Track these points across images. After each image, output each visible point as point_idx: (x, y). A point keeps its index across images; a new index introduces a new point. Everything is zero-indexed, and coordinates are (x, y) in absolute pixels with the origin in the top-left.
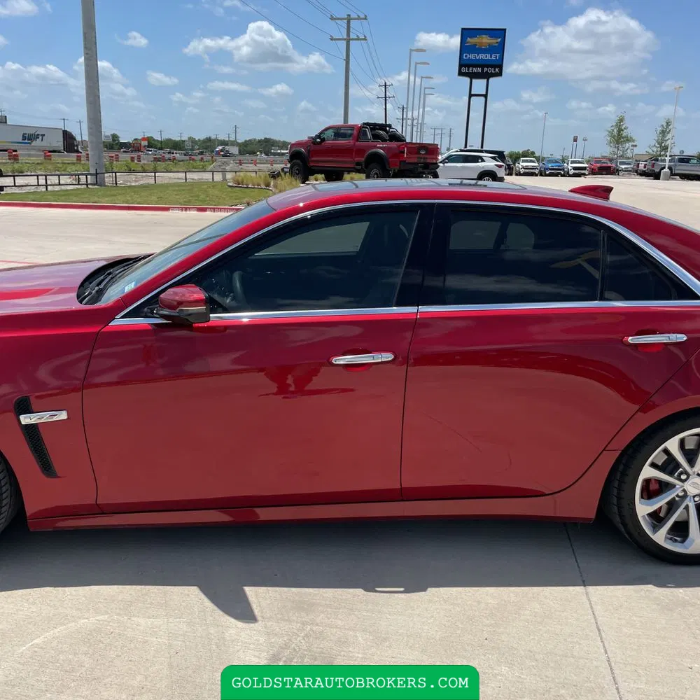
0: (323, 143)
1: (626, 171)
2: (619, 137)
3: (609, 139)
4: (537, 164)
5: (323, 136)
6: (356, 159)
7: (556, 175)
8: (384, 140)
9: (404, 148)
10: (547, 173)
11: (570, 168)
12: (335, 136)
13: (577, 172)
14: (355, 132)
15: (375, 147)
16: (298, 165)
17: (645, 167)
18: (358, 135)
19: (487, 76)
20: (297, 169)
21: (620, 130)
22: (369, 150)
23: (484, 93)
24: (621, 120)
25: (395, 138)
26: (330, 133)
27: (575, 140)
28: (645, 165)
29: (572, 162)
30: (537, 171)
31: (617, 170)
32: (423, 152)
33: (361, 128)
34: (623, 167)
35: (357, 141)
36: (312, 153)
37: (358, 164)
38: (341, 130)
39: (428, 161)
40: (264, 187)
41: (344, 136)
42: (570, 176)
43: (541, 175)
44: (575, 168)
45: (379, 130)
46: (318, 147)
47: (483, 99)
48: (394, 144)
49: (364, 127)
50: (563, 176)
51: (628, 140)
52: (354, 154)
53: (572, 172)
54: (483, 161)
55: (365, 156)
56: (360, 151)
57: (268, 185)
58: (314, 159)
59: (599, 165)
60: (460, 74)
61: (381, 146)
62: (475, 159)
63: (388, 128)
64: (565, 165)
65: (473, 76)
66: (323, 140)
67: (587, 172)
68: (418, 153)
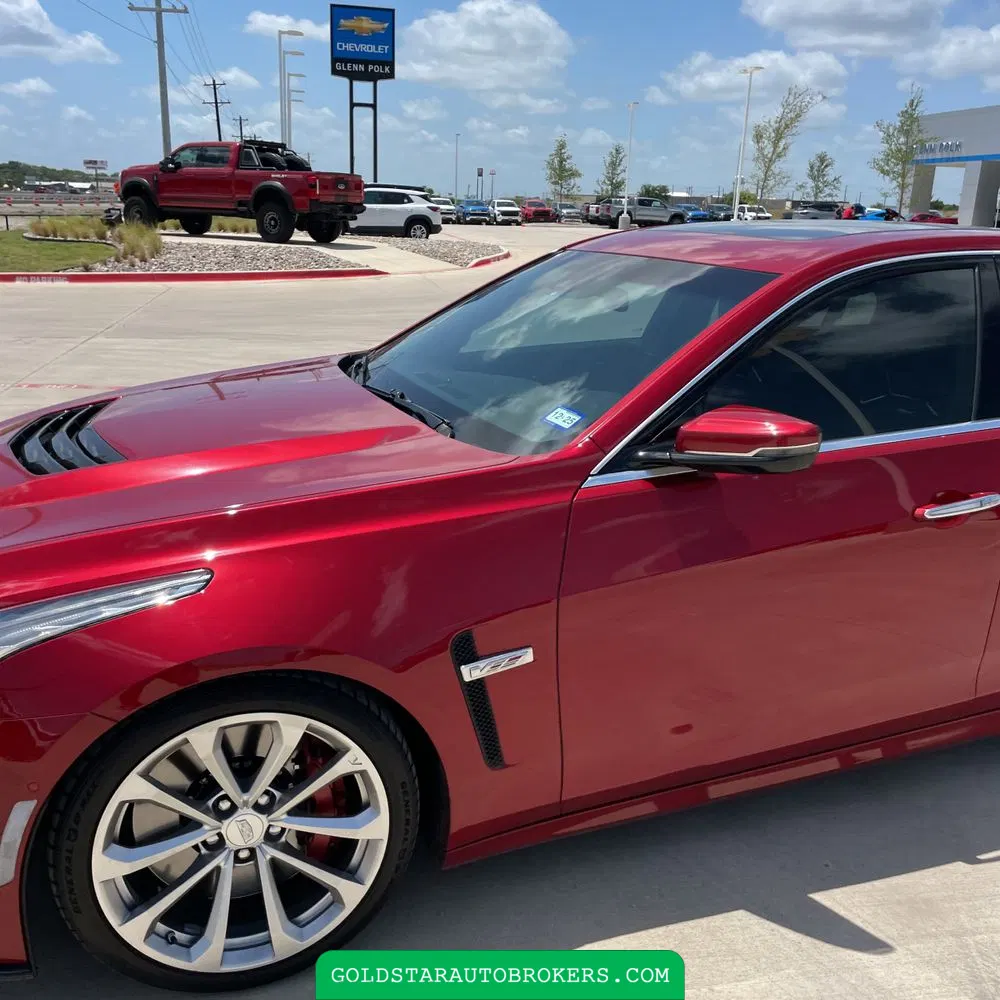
0: (178, 171)
1: (569, 216)
2: (562, 172)
3: (549, 172)
4: (452, 207)
5: (177, 159)
6: (237, 196)
7: (479, 223)
8: (280, 168)
9: (315, 180)
10: (468, 219)
11: (497, 213)
12: (197, 159)
13: (507, 218)
14: (231, 156)
15: (270, 178)
16: (138, 203)
17: (597, 212)
18: (239, 158)
19: (374, 78)
20: (138, 212)
21: (562, 160)
22: (260, 181)
23: (372, 102)
24: (562, 146)
25: (295, 164)
26: (189, 156)
27: (480, 174)
28: (597, 209)
29: (500, 205)
30: (454, 217)
31: (558, 216)
32: (342, 187)
33: (240, 148)
34: (565, 211)
35: (238, 168)
36: (160, 186)
37: (241, 203)
38: (206, 151)
39: (350, 200)
40: (95, 239)
41: (214, 160)
42: (499, 224)
43: (459, 223)
44: (504, 213)
45: (268, 153)
46: (173, 176)
47: (371, 110)
48: (298, 175)
49: (246, 147)
50: (488, 223)
51: (575, 174)
52: (233, 188)
53: (500, 218)
54: (410, 201)
55: (253, 192)
56: (244, 184)
57: (102, 236)
58: (165, 195)
59: (533, 208)
60: (335, 72)
61: (278, 176)
62: (400, 199)
63: (280, 150)
64: (490, 208)
65: (353, 76)
66: (178, 166)
67: (519, 219)
68: (335, 187)
